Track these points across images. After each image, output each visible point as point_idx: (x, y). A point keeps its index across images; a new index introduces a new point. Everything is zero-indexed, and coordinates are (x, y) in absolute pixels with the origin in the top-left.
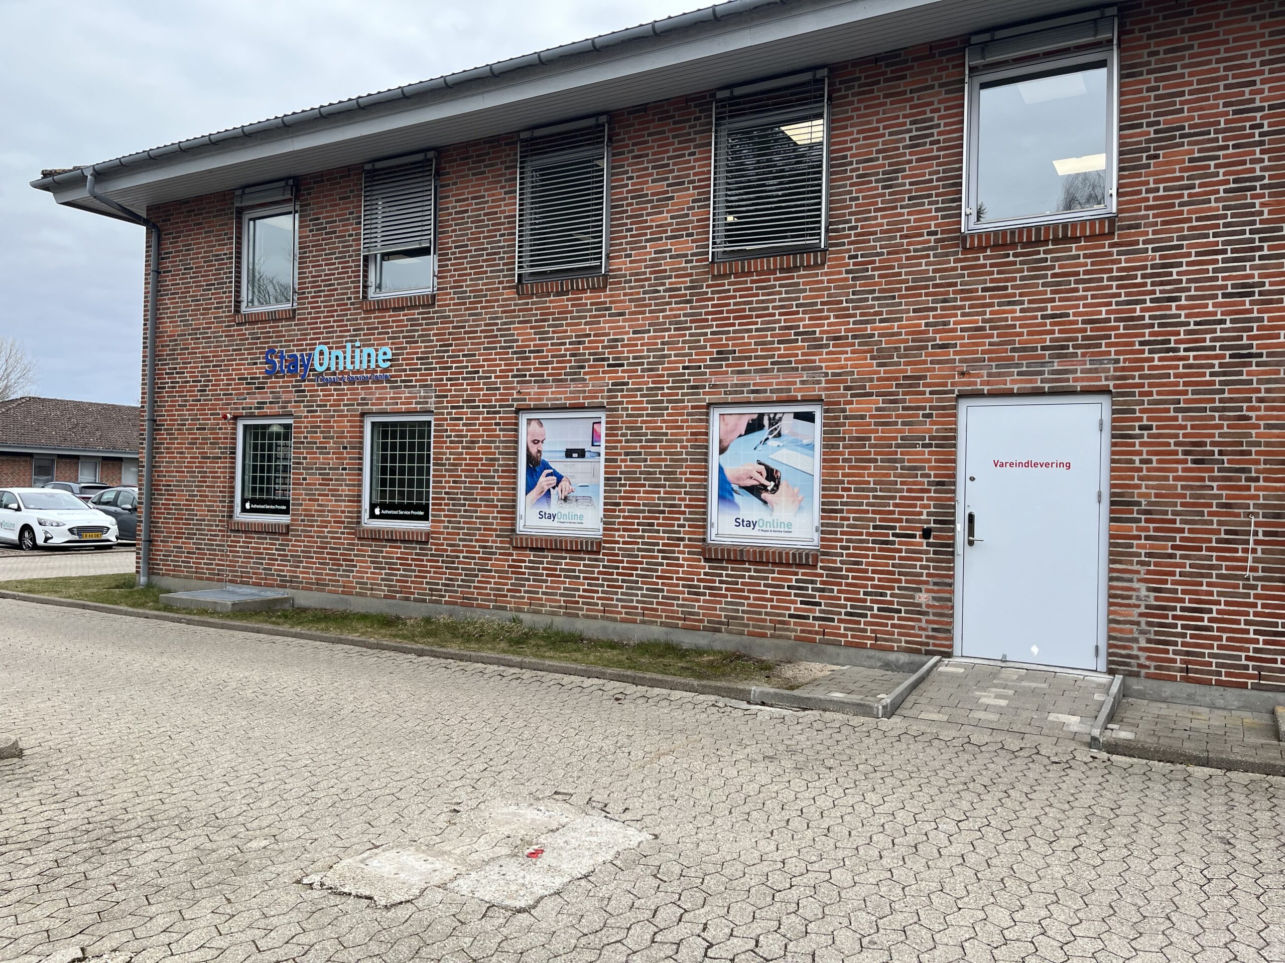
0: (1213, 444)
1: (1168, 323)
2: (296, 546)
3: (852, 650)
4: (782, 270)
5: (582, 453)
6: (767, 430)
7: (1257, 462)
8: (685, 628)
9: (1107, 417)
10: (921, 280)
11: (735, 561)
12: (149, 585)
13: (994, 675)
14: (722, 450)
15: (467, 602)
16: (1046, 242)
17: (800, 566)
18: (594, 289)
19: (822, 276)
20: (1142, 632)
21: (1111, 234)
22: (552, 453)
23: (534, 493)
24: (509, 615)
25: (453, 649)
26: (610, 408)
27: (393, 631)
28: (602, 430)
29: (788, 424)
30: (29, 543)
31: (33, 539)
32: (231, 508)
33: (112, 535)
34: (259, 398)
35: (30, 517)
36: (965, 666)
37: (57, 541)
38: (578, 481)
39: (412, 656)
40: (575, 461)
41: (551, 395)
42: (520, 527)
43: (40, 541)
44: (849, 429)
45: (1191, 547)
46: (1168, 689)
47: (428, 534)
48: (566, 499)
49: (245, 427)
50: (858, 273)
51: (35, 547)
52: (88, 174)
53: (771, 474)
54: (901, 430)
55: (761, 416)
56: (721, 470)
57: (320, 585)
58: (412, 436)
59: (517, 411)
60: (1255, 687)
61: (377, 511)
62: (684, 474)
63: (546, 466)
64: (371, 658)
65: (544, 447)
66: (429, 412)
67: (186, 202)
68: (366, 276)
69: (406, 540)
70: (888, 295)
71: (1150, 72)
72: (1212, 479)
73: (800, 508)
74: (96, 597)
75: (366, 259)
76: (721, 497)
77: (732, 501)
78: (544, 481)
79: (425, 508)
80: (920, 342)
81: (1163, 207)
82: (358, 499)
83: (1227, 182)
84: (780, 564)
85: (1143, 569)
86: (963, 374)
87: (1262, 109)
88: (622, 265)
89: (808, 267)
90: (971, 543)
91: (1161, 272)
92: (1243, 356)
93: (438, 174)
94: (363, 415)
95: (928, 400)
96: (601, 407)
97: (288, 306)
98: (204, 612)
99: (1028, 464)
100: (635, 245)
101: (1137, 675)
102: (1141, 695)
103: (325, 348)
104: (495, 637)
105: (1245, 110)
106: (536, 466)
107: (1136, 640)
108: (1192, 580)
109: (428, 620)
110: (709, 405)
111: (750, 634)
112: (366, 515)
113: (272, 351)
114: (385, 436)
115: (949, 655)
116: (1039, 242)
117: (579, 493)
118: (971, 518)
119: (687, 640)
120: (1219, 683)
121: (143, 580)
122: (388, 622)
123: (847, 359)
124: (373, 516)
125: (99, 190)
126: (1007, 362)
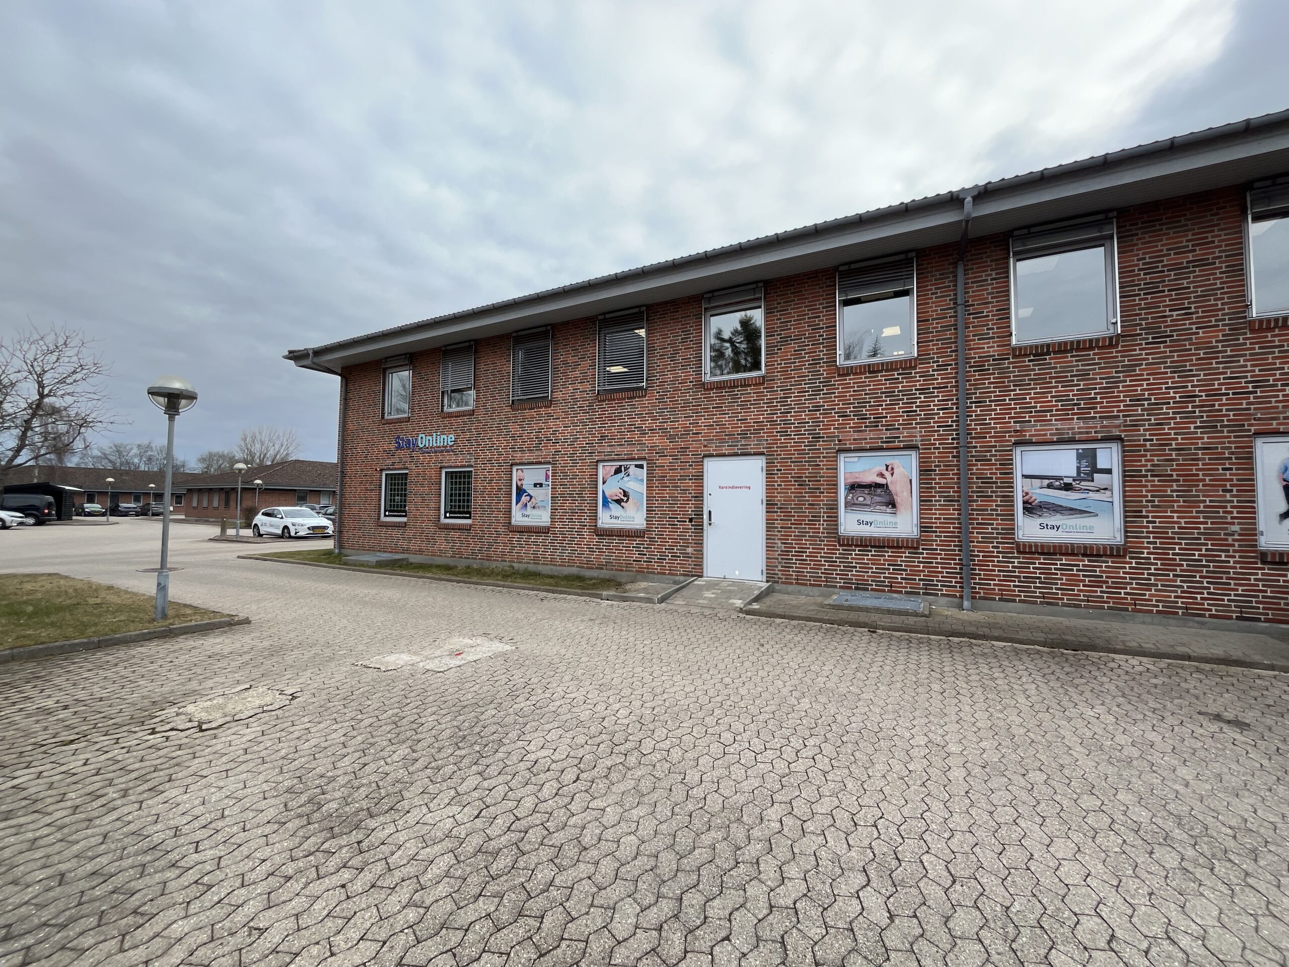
0: (806, 477)
1: (787, 423)
2: (409, 533)
3: (660, 576)
4: (628, 398)
5: (541, 485)
6: (623, 473)
7: (823, 485)
8: (588, 568)
9: (764, 465)
10: (687, 402)
11: (609, 536)
12: (340, 554)
13: (717, 585)
14: (604, 483)
15: (489, 559)
16: (737, 387)
17: (637, 537)
18: (546, 407)
19: (645, 401)
20: (779, 563)
21: (763, 383)
22: (527, 485)
23: (520, 504)
24: (509, 564)
25: (474, 579)
26: (553, 463)
27: (450, 572)
28: (550, 473)
29: (632, 470)
30: (287, 535)
31: (289, 533)
32: (379, 515)
33: (330, 531)
34: (392, 460)
35: (288, 521)
36: (706, 581)
37: (301, 534)
38: (540, 498)
39: (455, 583)
40: (538, 488)
41: (527, 457)
42: (513, 522)
43: (293, 534)
44: (658, 473)
45: (798, 523)
46: (790, 588)
47: (471, 526)
48: (534, 507)
49: (386, 475)
50: (661, 400)
51: (290, 537)
52: (311, 352)
53: (625, 494)
54: (679, 472)
55: (621, 466)
56: (603, 492)
57: (421, 552)
58: (464, 478)
59: (512, 465)
60: (825, 586)
61: (448, 515)
62: (587, 495)
63: (525, 492)
64: (435, 584)
65: (524, 482)
66: (471, 466)
67: (359, 365)
68: (443, 401)
69: (460, 528)
70: (673, 410)
71: (778, 311)
72: (806, 493)
73: (638, 510)
74: (312, 560)
75: (443, 392)
76: (603, 505)
77: (609, 507)
78: (524, 499)
79: (470, 513)
80: (687, 431)
81: (784, 371)
82: (439, 509)
83: (809, 361)
84: (629, 536)
85: (779, 534)
86: (705, 446)
87: (823, 328)
88: (559, 395)
89: (639, 397)
90: (710, 524)
91: (783, 402)
92: (817, 438)
93: (476, 352)
94: (441, 468)
95: (691, 457)
96: (549, 463)
97: (406, 415)
98: (363, 565)
99: (733, 487)
100: (564, 386)
101: (777, 582)
102: (779, 592)
103: (423, 436)
104: (498, 574)
105: (816, 328)
106: (520, 491)
107: (777, 567)
108: (799, 538)
109: (468, 567)
110: (597, 462)
111: (616, 570)
112: (442, 517)
113: (398, 437)
114: (452, 478)
115: (701, 576)
116: (735, 387)
117: (540, 504)
118: (710, 512)
119: (588, 573)
120: (811, 585)
121: (337, 551)
122: (448, 568)
123: (656, 439)
124: (446, 517)
125: (316, 360)
126: (722, 441)
